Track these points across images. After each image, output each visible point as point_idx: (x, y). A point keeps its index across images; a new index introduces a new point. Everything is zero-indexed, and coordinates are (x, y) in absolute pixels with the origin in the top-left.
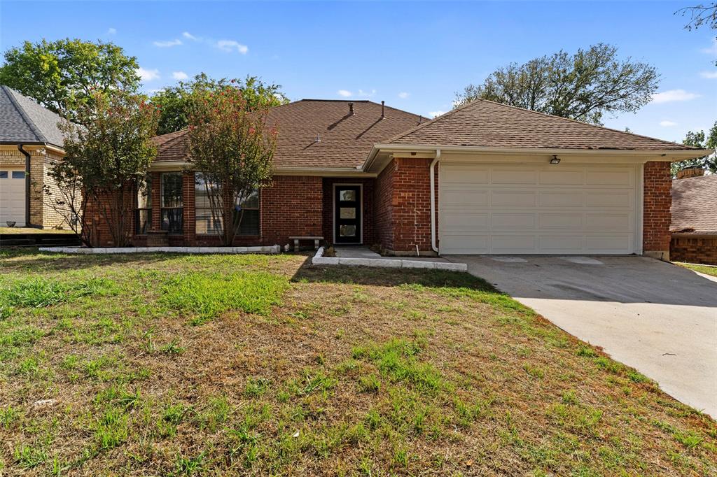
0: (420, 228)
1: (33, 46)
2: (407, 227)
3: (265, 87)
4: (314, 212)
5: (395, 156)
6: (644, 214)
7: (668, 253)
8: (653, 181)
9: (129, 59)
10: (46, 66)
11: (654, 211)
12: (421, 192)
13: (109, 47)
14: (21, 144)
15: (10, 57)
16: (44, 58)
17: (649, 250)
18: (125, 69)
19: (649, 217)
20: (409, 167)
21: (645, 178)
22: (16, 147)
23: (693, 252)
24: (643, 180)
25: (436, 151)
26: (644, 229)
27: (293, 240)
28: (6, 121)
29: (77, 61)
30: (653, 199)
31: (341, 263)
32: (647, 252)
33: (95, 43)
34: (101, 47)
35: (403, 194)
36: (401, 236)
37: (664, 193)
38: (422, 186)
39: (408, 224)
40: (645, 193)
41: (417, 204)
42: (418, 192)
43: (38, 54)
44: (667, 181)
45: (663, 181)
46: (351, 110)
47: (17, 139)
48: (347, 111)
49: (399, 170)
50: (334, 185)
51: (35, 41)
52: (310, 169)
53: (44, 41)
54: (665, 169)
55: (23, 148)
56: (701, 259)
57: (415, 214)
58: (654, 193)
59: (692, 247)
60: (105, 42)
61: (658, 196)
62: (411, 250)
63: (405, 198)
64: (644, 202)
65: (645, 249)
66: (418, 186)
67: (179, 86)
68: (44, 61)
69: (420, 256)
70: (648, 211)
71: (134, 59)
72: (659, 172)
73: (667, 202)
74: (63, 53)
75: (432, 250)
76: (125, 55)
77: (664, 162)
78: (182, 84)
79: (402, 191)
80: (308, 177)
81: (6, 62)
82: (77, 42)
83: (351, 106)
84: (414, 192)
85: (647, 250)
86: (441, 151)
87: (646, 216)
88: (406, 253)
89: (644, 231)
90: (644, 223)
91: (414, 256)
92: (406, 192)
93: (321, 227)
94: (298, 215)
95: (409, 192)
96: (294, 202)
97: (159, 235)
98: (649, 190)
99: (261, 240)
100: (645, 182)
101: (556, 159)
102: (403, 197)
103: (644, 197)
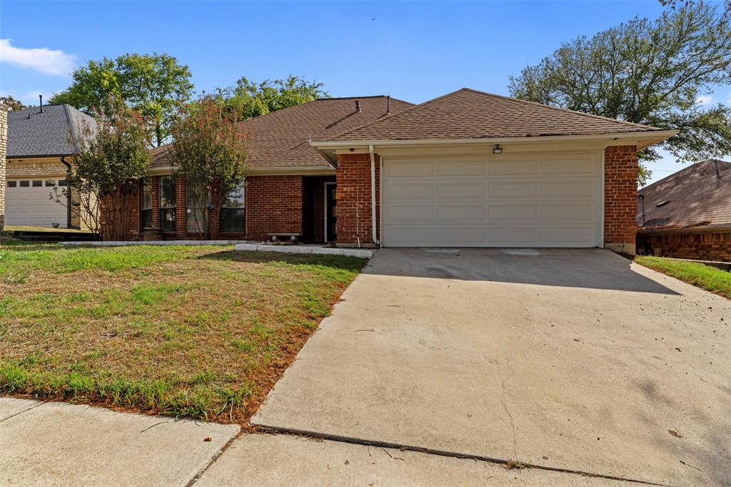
0: (362, 221)
1: (97, 65)
2: (350, 221)
3: (307, 86)
4: (294, 210)
5: (337, 153)
6: (605, 203)
7: (634, 245)
8: (615, 168)
9: (181, 68)
10: (106, 83)
11: (616, 200)
12: (363, 186)
13: (163, 59)
14: (63, 156)
15: (77, 76)
16: (105, 75)
17: (610, 242)
18: (178, 77)
19: (610, 206)
20: (351, 163)
21: (605, 165)
22: (59, 159)
23: (717, 249)
24: (603, 167)
25: (368, 146)
26: (605, 219)
27: (271, 237)
28: (58, 137)
29: (134, 75)
30: (615, 187)
31: (259, 249)
32: (608, 245)
33: (151, 55)
34: (156, 60)
35: (345, 189)
36: (344, 229)
37: (630, 180)
38: (363, 180)
39: (350, 217)
40: (605, 181)
41: (359, 198)
42: (360, 186)
43: (100, 72)
44: (631, 167)
45: (628, 167)
46: (358, 108)
47: (61, 152)
48: (354, 108)
49: (341, 166)
50: (326, 184)
51: (98, 59)
52: (282, 168)
53: (105, 59)
54: (628, 154)
55: (65, 160)
56: (723, 257)
57: (357, 208)
58: (616, 181)
59: (715, 243)
60: (160, 54)
61: (621, 184)
62: (353, 242)
63: (347, 192)
64: (605, 191)
65: (606, 241)
66: (360, 180)
67: (217, 92)
68: (104, 78)
69: (361, 248)
70: (609, 200)
71: (186, 68)
72: (622, 158)
73: (632, 190)
74: (125, 68)
75: (373, 242)
76: (178, 64)
77: (628, 146)
78: (220, 90)
79: (345, 186)
80: (289, 177)
81: (75, 81)
82: (135, 56)
83: (357, 103)
84: (356, 186)
85: (608, 242)
86: (374, 146)
87: (607, 204)
88: (349, 245)
89: (605, 222)
90: (605, 213)
91: (355, 248)
92: (348, 186)
93: (301, 225)
94: (279, 213)
95: (351, 186)
96: (276, 201)
97: (153, 232)
98: (610, 178)
99: (246, 238)
100: (605, 168)
101: (498, 148)
102: (344, 192)
103: (606, 184)
